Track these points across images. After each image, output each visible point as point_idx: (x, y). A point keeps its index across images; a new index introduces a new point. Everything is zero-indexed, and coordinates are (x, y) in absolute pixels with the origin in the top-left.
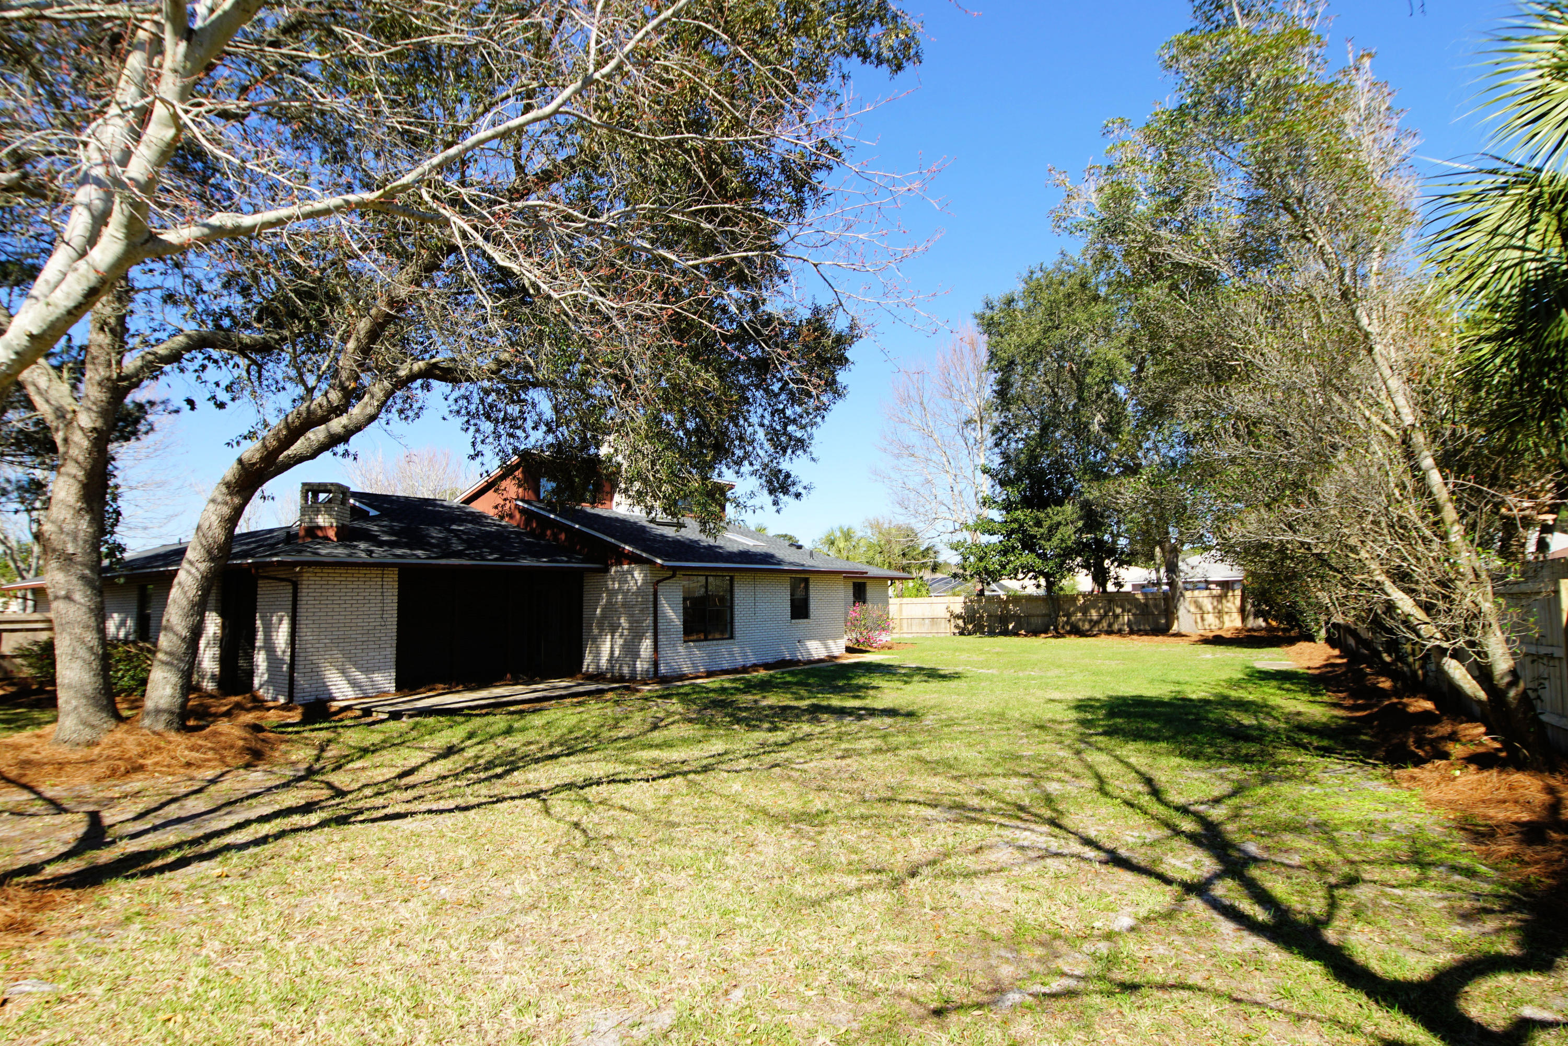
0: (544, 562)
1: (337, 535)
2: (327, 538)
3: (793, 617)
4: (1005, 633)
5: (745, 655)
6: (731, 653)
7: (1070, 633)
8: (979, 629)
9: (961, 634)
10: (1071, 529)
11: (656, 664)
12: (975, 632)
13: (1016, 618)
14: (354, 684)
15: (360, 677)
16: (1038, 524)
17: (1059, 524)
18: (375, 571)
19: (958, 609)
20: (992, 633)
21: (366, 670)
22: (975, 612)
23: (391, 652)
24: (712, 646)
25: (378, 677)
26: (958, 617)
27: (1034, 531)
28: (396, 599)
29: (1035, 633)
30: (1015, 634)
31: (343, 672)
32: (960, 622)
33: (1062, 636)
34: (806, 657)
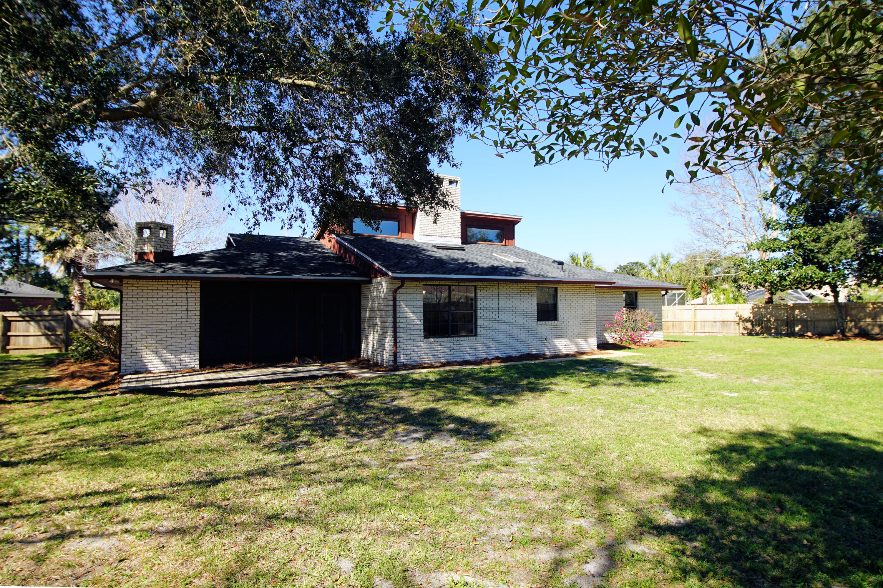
0: (317, 276)
1: (154, 258)
2: (149, 261)
3: (539, 319)
4: (792, 334)
5: (488, 349)
6: (474, 348)
7: (856, 336)
8: (766, 331)
9: (750, 334)
10: (851, 243)
11: (395, 355)
12: (762, 333)
13: (802, 321)
14: (165, 362)
15: (171, 357)
16: (817, 240)
17: (838, 238)
18: (180, 283)
19: (747, 314)
20: (778, 334)
21: (174, 352)
22: (763, 316)
23: (195, 340)
24: (453, 341)
25: (185, 358)
26: (747, 320)
27: (812, 246)
28: (198, 303)
29: (820, 335)
30: (801, 335)
31: (157, 353)
32: (749, 325)
33: (847, 338)
34: (554, 352)
